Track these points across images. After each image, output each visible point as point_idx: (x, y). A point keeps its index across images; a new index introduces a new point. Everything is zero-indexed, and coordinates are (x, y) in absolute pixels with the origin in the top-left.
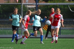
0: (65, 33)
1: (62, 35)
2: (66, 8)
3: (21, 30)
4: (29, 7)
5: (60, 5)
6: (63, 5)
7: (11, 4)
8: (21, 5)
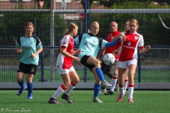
0: (151, 78)
1: (143, 84)
2: (153, 20)
3: (49, 72)
4: (69, 17)
5: (139, 14)
6: (147, 14)
7: (27, 12)
8: (49, 13)
